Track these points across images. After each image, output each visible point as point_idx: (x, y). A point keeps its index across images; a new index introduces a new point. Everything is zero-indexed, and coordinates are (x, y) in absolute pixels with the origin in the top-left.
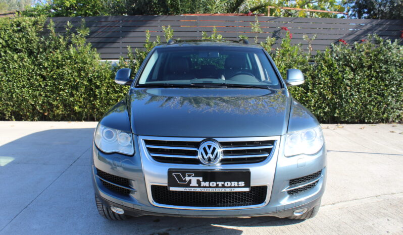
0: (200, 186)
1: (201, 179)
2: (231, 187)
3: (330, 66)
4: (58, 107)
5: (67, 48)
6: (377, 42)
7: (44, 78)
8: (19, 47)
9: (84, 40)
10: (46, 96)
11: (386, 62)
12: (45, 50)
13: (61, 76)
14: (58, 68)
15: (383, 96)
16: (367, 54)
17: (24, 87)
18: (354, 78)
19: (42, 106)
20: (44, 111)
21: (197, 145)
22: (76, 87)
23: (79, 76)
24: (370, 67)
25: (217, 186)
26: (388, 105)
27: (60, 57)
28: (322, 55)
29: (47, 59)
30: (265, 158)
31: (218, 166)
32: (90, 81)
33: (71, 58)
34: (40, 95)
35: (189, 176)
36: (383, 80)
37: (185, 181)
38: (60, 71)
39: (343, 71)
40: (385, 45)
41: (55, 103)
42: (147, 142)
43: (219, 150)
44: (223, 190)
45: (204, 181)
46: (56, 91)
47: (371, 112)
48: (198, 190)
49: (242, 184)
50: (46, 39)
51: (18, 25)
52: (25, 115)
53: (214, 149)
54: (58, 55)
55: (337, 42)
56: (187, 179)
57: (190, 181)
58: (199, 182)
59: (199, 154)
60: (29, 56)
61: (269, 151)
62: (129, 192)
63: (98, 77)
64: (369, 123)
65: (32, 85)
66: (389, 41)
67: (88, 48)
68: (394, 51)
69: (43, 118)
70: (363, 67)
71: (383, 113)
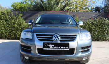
0: (53, 48)
1: (54, 46)
2: (63, 48)
3: (89, 25)
4: (12, 36)
5: (16, 19)
6: (101, 19)
7: (9, 27)
8: (3, 18)
9: (21, 17)
10: (9, 32)
11: (104, 24)
12: (10, 19)
13: (14, 27)
14: (13, 24)
15: (103, 33)
16: (99, 22)
17: (3, 30)
18: (95, 28)
19: (8, 35)
20: (9, 37)
21: (52, 35)
22: (18, 30)
23: (19, 27)
24: (100, 25)
25: (59, 48)
26: (105, 36)
27: (14, 21)
28: (86, 22)
29: (10, 22)
30: (74, 40)
31: (59, 42)
32: (22, 28)
33: (17, 22)
34: (8, 32)
35: (50, 45)
36: (103, 29)
37: (48, 46)
38: (14, 25)
39: (92, 27)
40: (103, 19)
41: (12, 34)
42: (37, 35)
43: (59, 37)
44: (61, 49)
45: (55, 46)
46: (12, 31)
47: (100, 38)
48: (53, 49)
49: (67, 47)
50: (10, 17)
51: (3, 13)
52: (3, 38)
53: (58, 36)
54: (13, 21)
55: (90, 19)
56: (49, 45)
57: (50, 46)
58: (53, 47)
59: (53, 38)
60: (5, 21)
61: (75, 38)
62: (30, 51)
63: (24, 27)
64: (100, 41)
65: (6, 29)
66: (104, 19)
67: (22, 19)
68: (106, 21)
69: (8, 39)
70: (98, 25)
71: (104, 38)
